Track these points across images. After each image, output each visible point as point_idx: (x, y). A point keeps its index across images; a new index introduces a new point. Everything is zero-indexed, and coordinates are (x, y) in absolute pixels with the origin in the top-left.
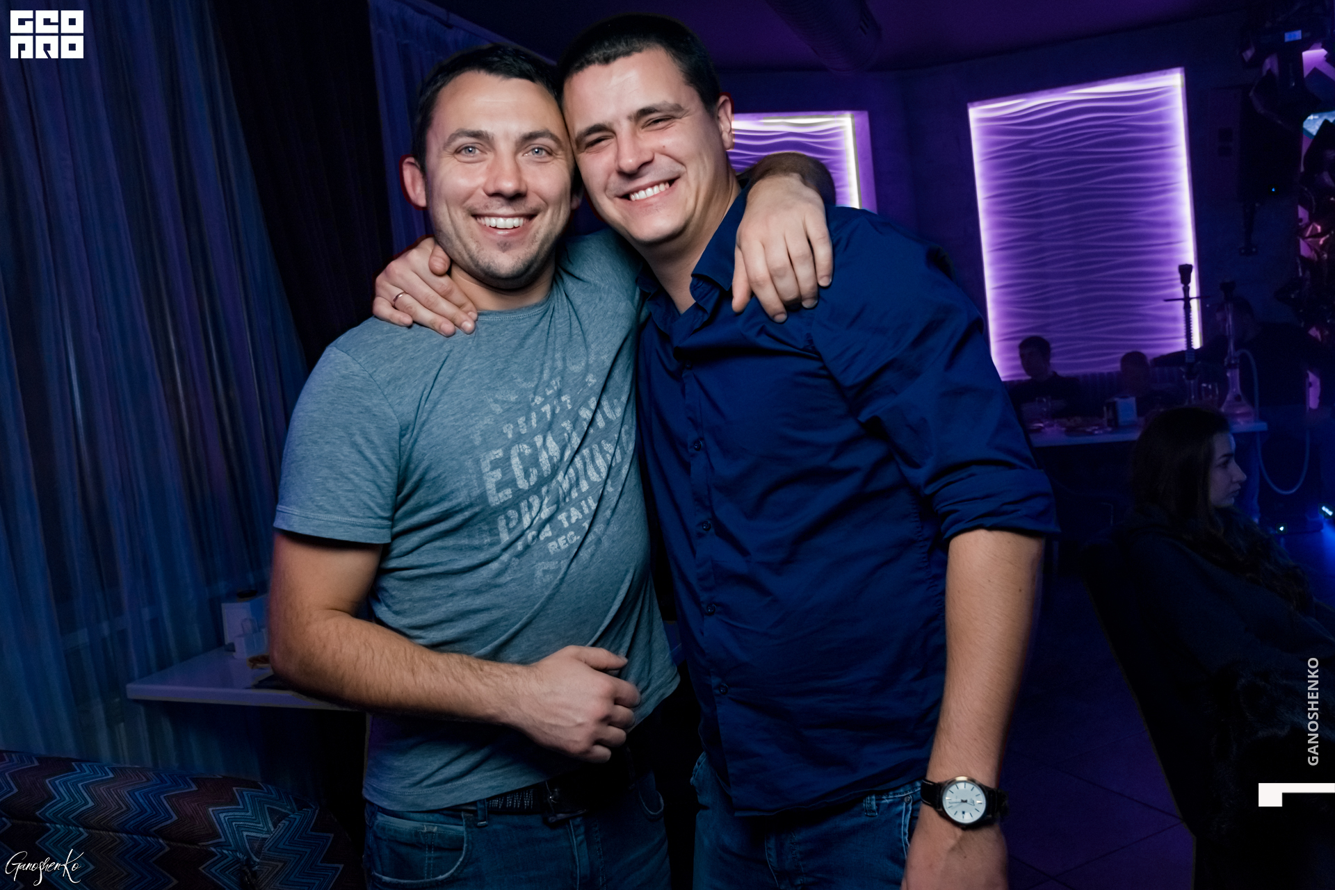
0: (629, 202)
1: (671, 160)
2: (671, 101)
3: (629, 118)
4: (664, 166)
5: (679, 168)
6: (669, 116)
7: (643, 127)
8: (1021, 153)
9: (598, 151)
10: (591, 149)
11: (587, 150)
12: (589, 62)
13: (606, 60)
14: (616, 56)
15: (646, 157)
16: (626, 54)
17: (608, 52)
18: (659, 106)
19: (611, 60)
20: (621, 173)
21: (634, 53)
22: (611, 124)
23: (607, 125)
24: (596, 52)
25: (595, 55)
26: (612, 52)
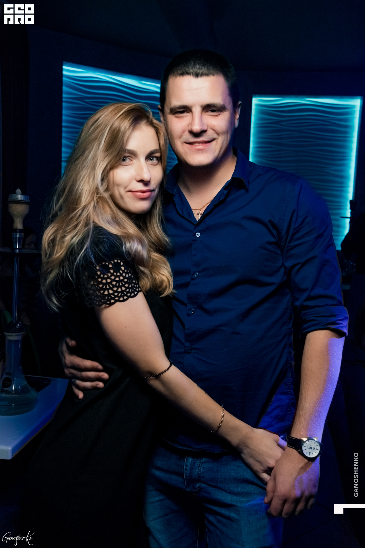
2: (222, 103)
4: (209, 135)
5: (215, 136)
6: (219, 110)
7: (206, 112)
8: (276, 127)
12: (188, 73)
13: (197, 75)
14: (202, 75)
15: (205, 128)
16: (207, 75)
17: (198, 71)
18: (216, 104)
19: (199, 76)
20: (191, 132)
21: (211, 75)
22: (191, 107)
23: (190, 107)
24: (192, 69)
25: (191, 71)
26: (200, 72)
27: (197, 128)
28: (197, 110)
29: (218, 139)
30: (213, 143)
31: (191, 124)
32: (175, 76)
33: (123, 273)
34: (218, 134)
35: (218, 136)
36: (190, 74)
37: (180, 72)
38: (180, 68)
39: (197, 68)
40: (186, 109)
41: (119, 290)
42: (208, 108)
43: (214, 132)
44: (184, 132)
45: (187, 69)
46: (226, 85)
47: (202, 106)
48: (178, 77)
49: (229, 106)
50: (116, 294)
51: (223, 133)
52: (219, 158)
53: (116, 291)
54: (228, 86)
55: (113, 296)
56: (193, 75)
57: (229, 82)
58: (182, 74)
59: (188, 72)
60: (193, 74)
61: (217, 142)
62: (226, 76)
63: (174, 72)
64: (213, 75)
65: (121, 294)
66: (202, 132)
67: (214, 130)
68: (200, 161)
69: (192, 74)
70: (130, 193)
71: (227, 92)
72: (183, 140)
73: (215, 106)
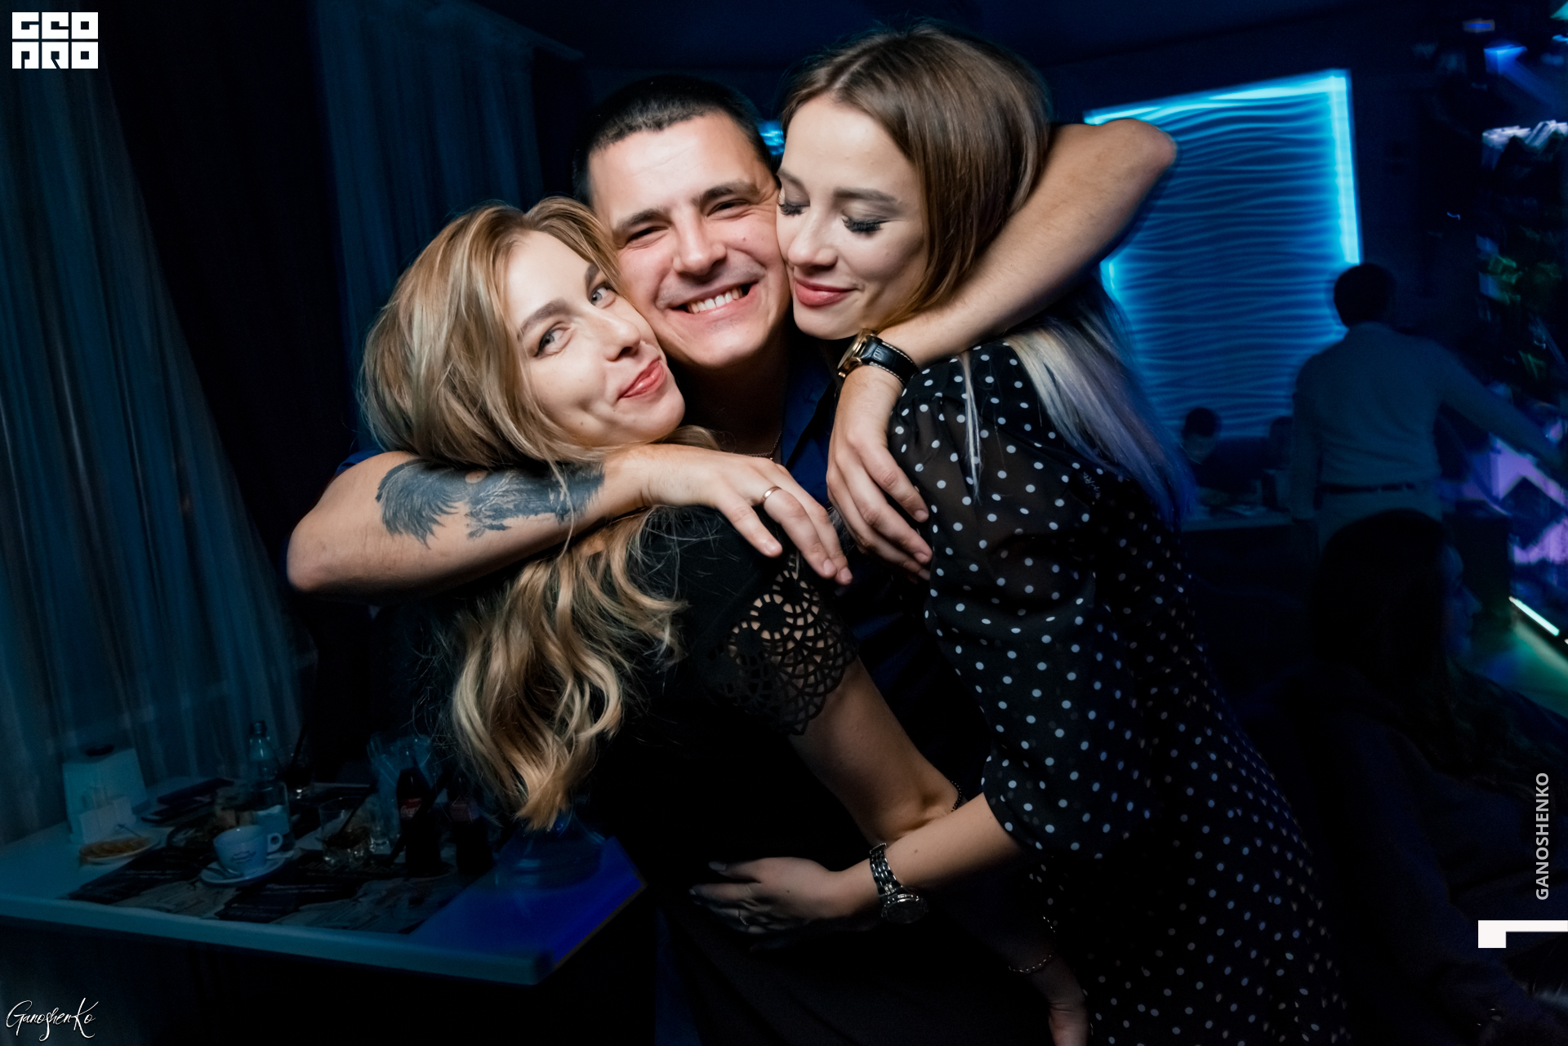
0: (689, 315)
1: (748, 257)
2: (747, 180)
3: (694, 202)
4: (739, 268)
5: (757, 269)
6: (743, 199)
7: (709, 215)
9: (646, 245)
10: (635, 243)
11: (629, 245)
12: (632, 129)
13: (659, 126)
14: (672, 121)
15: (719, 252)
16: (685, 118)
17: (660, 115)
18: (733, 184)
19: (665, 125)
20: (686, 276)
21: (694, 116)
22: (668, 211)
23: (661, 210)
24: (642, 116)
25: (640, 120)
26: (665, 115)
27: (696, 256)
28: (685, 216)
29: (763, 276)
30: (758, 290)
31: (679, 252)
32: (602, 149)
34: (763, 265)
35: (763, 269)
36: (641, 129)
37: (611, 133)
38: (610, 124)
39: (654, 110)
40: (654, 222)
42: (713, 202)
44: (663, 278)
45: (628, 120)
46: (744, 136)
48: (611, 145)
49: (766, 186)
54: (749, 137)
56: (650, 128)
57: (747, 127)
58: (620, 135)
59: (634, 124)
60: (646, 125)
61: (766, 286)
63: (598, 140)
64: (701, 114)
66: (718, 265)
67: (746, 253)
68: (731, 347)
69: (644, 127)
72: (661, 303)
73: (732, 189)
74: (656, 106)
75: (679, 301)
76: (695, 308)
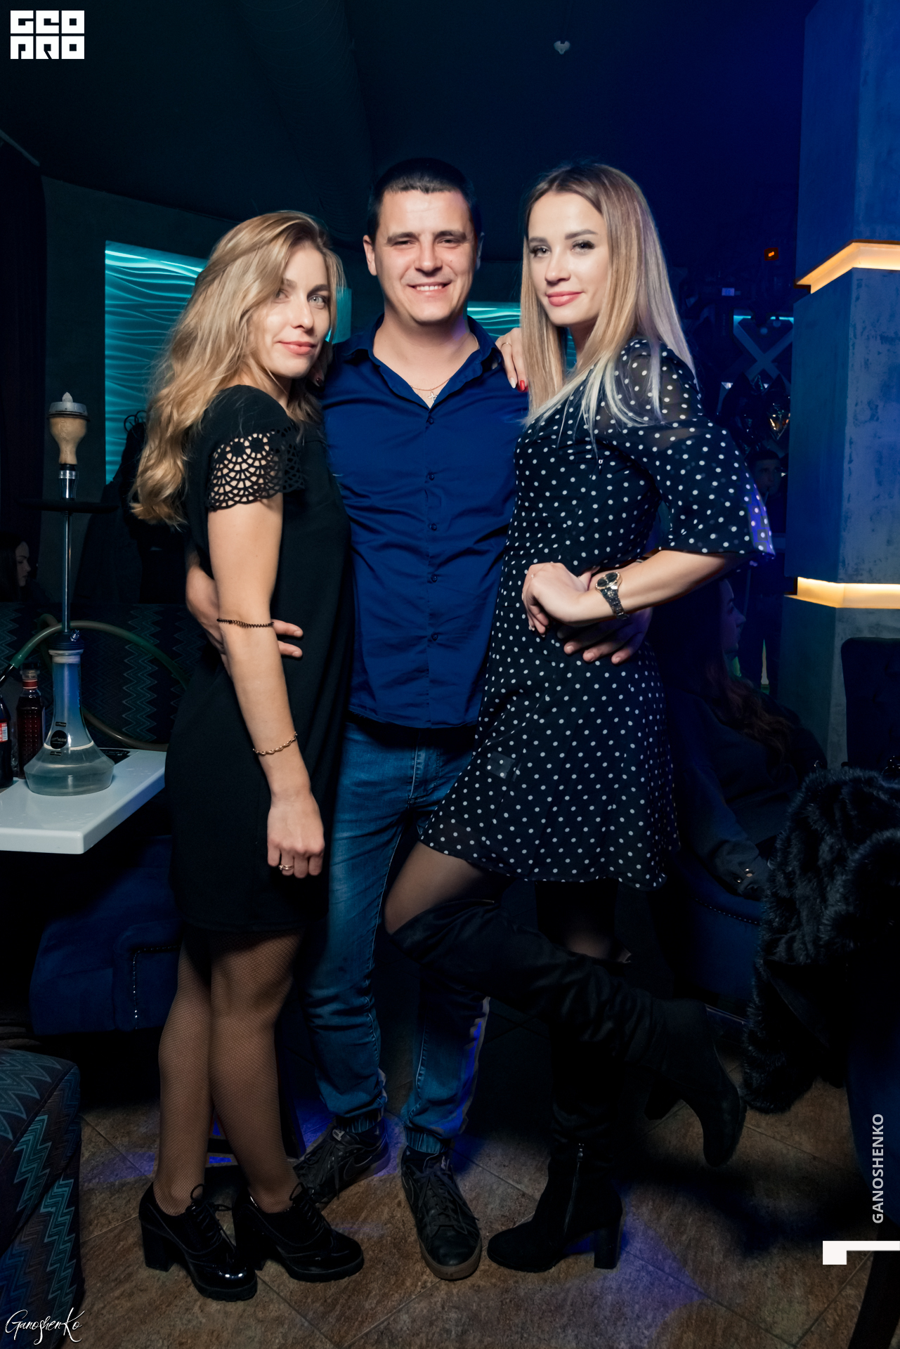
2: (461, 230)
4: (444, 274)
5: (453, 276)
6: (456, 240)
7: (439, 244)
9: (402, 250)
11: (394, 247)
12: (413, 188)
13: (427, 190)
14: (434, 190)
15: (439, 265)
16: (441, 190)
17: (428, 185)
19: (430, 192)
20: (419, 270)
21: (445, 191)
22: (419, 235)
23: (417, 234)
24: (419, 182)
25: (418, 184)
26: (431, 185)
27: (428, 264)
28: (426, 239)
29: (455, 281)
30: (451, 287)
31: (420, 259)
32: (395, 192)
33: (247, 459)
34: (456, 274)
35: (456, 277)
36: (417, 189)
37: (402, 186)
38: (401, 180)
39: (426, 182)
40: (408, 239)
41: (241, 485)
42: (442, 237)
43: (451, 271)
44: (407, 269)
45: (412, 182)
47: (433, 234)
48: (399, 192)
49: (470, 236)
50: (236, 492)
51: (463, 273)
52: (456, 311)
53: (235, 488)
54: (468, 207)
55: (251, 491)
56: (422, 190)
57: (469, 202)
58: (406, 189)
59: (414, 185)
60: (421, 188)
61: (454, 286)
62: (466, 194)
63: (393, 185)
64: (449, 191)
65: (244, 493)
66: (436, 270)
67: (450, 267)
68: (432, 313)
69: (419, 189)
70: (279, 344)
71: (467, 215)
72: (404, 281)
73: (453, 233)
74: (428, 179)
75: (413, 284)
76: (418, 288)
